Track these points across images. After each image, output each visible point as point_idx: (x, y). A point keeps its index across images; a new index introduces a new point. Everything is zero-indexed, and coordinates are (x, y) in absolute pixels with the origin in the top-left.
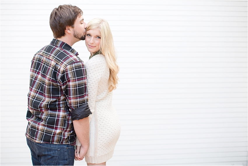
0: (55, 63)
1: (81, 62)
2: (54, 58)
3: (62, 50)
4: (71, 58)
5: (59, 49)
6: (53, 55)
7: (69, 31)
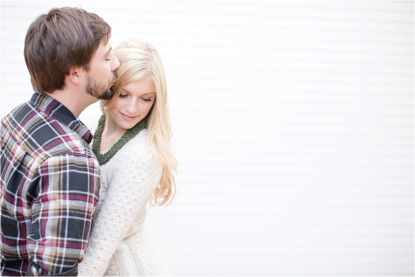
0: (24, 152)
1: (89, 157)
2: (25, 140)
3: (48, 121)
4: (65, 143)
5: (43, 118)
6: (24, 129)
7: (76, 77)
